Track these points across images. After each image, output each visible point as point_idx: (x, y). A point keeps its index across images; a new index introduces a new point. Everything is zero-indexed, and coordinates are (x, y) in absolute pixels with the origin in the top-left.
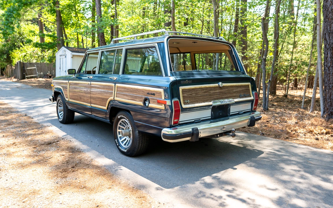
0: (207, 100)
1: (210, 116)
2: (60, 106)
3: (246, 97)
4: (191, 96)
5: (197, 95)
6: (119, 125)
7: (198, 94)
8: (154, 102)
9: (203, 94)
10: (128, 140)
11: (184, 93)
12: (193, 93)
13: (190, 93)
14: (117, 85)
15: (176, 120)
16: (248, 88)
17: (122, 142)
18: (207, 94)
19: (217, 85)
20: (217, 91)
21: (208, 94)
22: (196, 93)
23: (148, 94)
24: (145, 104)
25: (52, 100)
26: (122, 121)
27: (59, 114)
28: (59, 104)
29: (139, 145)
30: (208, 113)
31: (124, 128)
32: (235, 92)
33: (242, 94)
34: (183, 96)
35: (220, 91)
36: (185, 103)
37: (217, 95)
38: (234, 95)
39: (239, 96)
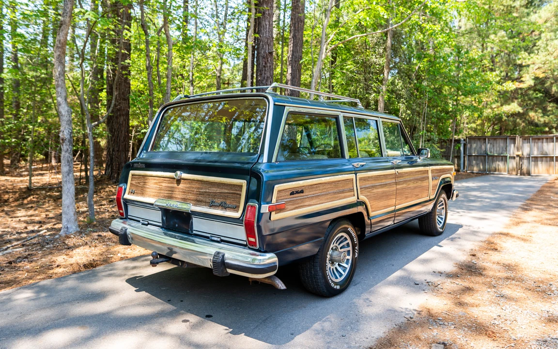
38: (200, 198)
39: (208, 202)
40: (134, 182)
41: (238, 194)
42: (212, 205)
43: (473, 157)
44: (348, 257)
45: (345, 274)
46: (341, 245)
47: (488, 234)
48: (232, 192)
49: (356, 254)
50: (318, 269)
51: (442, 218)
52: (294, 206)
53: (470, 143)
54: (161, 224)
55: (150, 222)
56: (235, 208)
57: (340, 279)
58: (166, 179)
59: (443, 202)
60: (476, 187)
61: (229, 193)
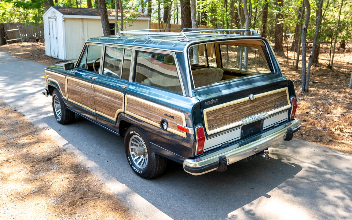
0: (236, 120)
1: (240, 136)
2: (56, 102)
3: (281, 105)
4: (217, 118)
5: (225, 116)
6: (131, 141)
7: (225, 114)
8: (173, 127)
9: (231, 113)
10: (142, 159)
11: (209, 117)
12: (220, 113)
13: (216, 115)
14: (127, 95)
15: (200, 150)
16: (285, 95)
17: (136, 160)
18: (235, 111)
19: (247, 98)
20: (248, 106)
21: (237, 111)
22: (223, 113)
23: (166, 115)
24: (162, 126)
25: (46, 94)
26: (135, 138)
27: (57, 112)
28: (55, 100)
29: (156, 168)
30: (237, 134)
31: (138, 145)
32: (269, 103)
33: (278, 103)
34: (208, 120)
35: (251, 105)
36: (210, 128)
37: (247, 110)
38: (269, 106)
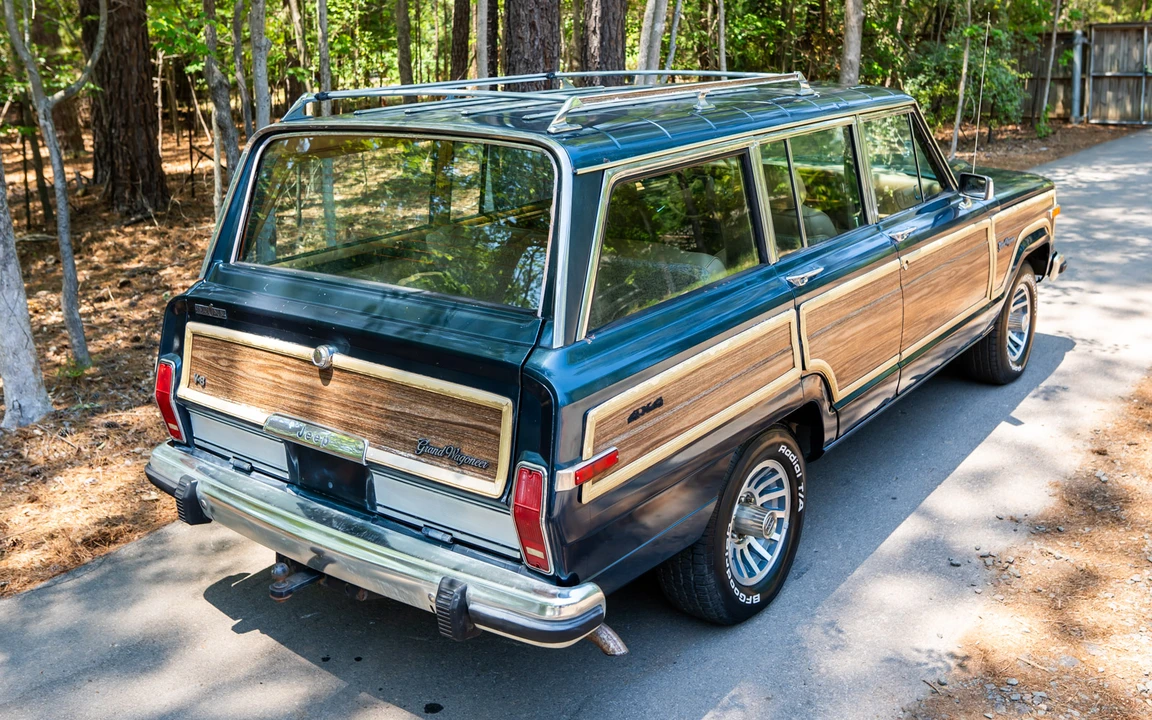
1: (287, 470)
3: (456, 463)
11: (198, 349)
12: (224, 356)
13: (214, 355)
15: (173, 426)
18: (266, 376)
21: (271, 378)
22: (232, 361)
33: (438, 443)
39: (411, 443)
40: (200, 355)
41: (490, 431)
42: (422, 451)
43: (1106, 82)
44: (779, 514)
45: (771, 559)
46: (762, 487)
47: (1139, 369)
48: (474, 423)
49: (801, 502)
50: (706, 571)
51: (1020, 334)
52: (639, 449)
53: (1099, 41)
54: (287, 476)
55: (255, 465)
56: (488, 469)
57: (761, 575)
58: (290, 361)
59: (1026, 293)
60: (1113, 187)
61: (468, 426)
